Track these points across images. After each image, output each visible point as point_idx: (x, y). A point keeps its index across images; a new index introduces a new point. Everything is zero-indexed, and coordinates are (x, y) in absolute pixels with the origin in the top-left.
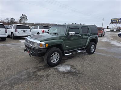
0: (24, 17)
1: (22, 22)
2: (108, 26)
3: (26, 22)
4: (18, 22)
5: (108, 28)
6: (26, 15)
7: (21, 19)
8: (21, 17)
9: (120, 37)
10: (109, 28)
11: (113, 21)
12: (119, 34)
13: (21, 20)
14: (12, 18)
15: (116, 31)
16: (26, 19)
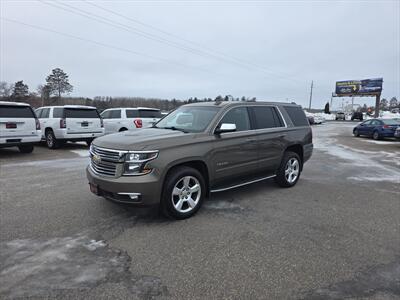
0: (58, 79)
1: (52, 96)
2: (327, 106)
3: (64, 95)
4: (40, 96)
5: (327, 110)
6: (65, 72)
7: (47, 87)
8: (49, 79)
9: (358, 136)
10: (331, 109)
11: (343, 90)
12: (355, 129)
13: (47, 90)
14: (20, 84)
15: (352, 119)
16: (65, 86)
